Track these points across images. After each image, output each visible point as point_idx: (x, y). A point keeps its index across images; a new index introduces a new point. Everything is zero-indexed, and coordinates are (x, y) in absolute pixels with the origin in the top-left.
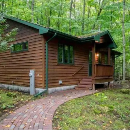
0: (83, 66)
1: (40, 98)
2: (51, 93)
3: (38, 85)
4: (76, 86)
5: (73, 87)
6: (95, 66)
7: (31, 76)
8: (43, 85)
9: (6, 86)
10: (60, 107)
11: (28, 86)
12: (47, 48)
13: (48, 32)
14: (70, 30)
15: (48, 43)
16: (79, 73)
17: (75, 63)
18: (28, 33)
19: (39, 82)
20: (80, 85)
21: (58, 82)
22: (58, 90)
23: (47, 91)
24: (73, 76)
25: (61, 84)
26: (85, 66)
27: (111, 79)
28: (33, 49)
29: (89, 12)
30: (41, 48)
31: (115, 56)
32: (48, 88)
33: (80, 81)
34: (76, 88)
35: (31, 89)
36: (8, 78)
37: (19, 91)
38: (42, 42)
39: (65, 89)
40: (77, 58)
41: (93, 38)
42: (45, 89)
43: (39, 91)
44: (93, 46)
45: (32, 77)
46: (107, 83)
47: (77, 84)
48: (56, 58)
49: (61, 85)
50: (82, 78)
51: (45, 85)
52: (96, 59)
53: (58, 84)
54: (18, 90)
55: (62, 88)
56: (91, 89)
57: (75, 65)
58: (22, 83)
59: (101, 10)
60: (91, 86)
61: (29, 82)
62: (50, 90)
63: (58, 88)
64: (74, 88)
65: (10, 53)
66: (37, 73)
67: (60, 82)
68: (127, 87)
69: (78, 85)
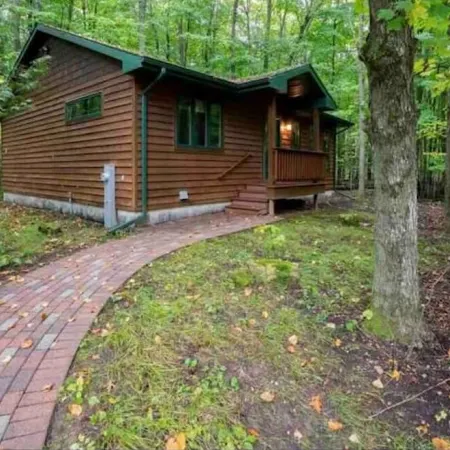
0: (249, 153)
1: (120, 238)
2: (157, 224)
3: (122, 203)
4: (228, 204)
5: (219, 206)
6: (274, 153)
7: (107, 181)
8: (132, 203)
9: (57, 204)
10: (151, 265)
11: (101, 205)
12: (143, 108)
13: (140, 66)
14: (233, 67)
15: (145, 94)
16: (238, 171)
17: (226, 146)
18: (101, 72)
19: (125, 195)
20: (239, 203)
21: (178, 195)
22: (178, 217)
23: (146, 218)
24: (220, 179)
25: (184, 200)
26: (253, 154)
27: (323, 188)
28: (112, 112)
29: (283, 25)
30: (130, 108)
31: (338, 130)
32: (148, 210)
33: (239, 192)
34: (228, 210)
35: (107, 213)
36: (60, 185)
37: (82, 218)
38: (132, 92)
39: (197, 214)
40: (231, 135)
41: (268, 83)
42: (139, 214)
43: (125, 218)
44: (270, 104)
45: (109, 183)
46: (311, 196)
47: (232, 201)
48: (172, 134)
49: (185, 202)
50: (245, 185)
51: (140, 204)
52: (285, 137)
53: (177, 200)
54: (81, 216)
55: (190, 210)
56: (264, 212)
57: (226, 152)
58: (89, 198)
59: (307, 19)
60: (264, 205)
61: (103, 196)
62: (154, 215)
63: (178, 211)
64: (224, 211)
65: (64, 123)
66: (120, 171)
67: (184, 195)
68: (362, 208)
69: (235, 202)
